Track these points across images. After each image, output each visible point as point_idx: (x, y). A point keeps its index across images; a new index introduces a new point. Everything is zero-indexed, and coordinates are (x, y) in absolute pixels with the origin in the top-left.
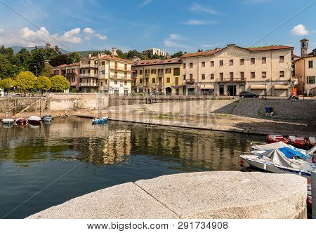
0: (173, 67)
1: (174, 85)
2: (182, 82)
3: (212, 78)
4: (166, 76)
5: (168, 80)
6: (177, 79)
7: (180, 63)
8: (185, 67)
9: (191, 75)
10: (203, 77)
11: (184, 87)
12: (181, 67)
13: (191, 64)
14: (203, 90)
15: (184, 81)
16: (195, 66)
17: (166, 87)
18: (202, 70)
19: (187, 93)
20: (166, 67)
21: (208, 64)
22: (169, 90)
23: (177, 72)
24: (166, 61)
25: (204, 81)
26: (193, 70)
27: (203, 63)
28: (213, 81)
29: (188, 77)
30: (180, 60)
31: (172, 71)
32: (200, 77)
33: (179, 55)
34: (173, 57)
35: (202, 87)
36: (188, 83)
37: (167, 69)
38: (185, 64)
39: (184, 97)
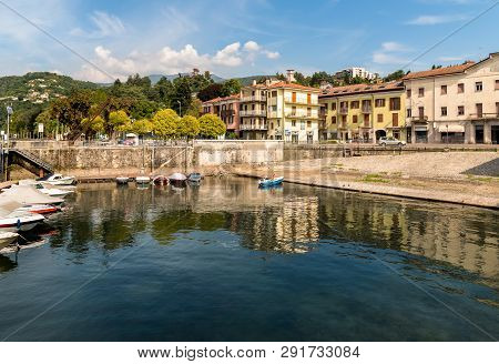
0: (387, 96)
1: (391, 126)
2: (403, 121)
3: (461, 112)
4: (376, 111)
5: (380, 118)
6: (395, 118)
7: (400, 88)
8: (409, 95)
9: (421, 109)
10: (444, 112)
11: (409, 130)
12: (403, 96)
13: (421, 91)
14: (443, 134)
15: (408, 120)
16: (428, 94)
17: (375, 130)
18: (441, 101)
19: (413, 138)
20: (377, 96)
21: (453, 89)
22: (381, 134)
23: (395, 104)
24: (376, 87)
25: (444, 118)
26: (425, 101)
27: (444, 87)
28: (462, 118)
29: (415, 113)
30: (402, 84)
31: (387, 103)
32: (438, 112)
33: (397, 76)
34: (387, 80)
35: (443, 128)
36: (416, 122)
37: (377, 100)
38: (409, 91)
39: (408, 146)
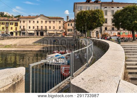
0: (14, 22)
1: (15, 31)
2: (18, 29)
3: (34, 28)
4: (10, 26)
5: (12, 28)
6: (16, 28)
7: (18, 20)
8: (20, 22)
9: (24, 26)
10: (30, 28)
11: (20, 32)
12: (19, 22)
13: (24, 22)
14: (29, 33)
15: (20, 29)
16: (25, 22)
17: (10, 32)
18: (29, 25)
19: (21, 34)
20: (11, 22)
21: (32, 22)
22: (12, 33)
23: (16, 25)
24: (10, 19)
25: (29, 29)
26: (25, 24)
27: (30, 21)
29: (22, 27)
30: (18, 19)
31: (14, 24)
32: (28, 28)
34: (15, 17)
36: (22, 30)
37: (11, 23)
38: (21, 21)
39: (20, 36)
